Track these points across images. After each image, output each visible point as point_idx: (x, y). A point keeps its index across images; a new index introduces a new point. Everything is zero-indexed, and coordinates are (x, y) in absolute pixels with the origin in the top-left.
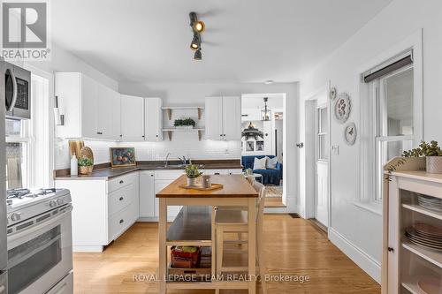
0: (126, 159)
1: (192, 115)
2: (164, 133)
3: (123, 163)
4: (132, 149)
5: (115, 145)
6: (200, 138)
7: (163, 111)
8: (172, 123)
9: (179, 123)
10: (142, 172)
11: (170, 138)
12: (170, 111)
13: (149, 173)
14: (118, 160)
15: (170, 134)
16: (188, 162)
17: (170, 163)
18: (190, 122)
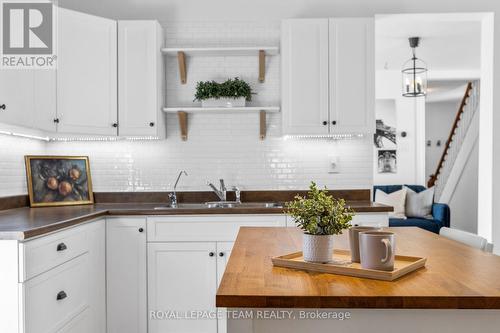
0: (68, 186)
1: (243, 69)
2: (167, 116)
3: (62, 198)
4: (85, 161)
5: (37, 150)
6: (263, 131)
7: (166, 58)
8: (189, 90)
9: (208, 91)
10: (112, 222)
11: (184, 132)
12: (184, 59)
13: (133, 223)
14: (46, 187)
15: (184, 120)
16: (231, 196)
17: (183, 197)
18: (237, 89)
